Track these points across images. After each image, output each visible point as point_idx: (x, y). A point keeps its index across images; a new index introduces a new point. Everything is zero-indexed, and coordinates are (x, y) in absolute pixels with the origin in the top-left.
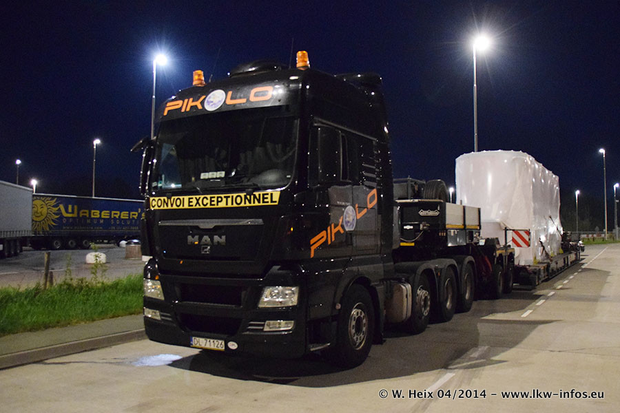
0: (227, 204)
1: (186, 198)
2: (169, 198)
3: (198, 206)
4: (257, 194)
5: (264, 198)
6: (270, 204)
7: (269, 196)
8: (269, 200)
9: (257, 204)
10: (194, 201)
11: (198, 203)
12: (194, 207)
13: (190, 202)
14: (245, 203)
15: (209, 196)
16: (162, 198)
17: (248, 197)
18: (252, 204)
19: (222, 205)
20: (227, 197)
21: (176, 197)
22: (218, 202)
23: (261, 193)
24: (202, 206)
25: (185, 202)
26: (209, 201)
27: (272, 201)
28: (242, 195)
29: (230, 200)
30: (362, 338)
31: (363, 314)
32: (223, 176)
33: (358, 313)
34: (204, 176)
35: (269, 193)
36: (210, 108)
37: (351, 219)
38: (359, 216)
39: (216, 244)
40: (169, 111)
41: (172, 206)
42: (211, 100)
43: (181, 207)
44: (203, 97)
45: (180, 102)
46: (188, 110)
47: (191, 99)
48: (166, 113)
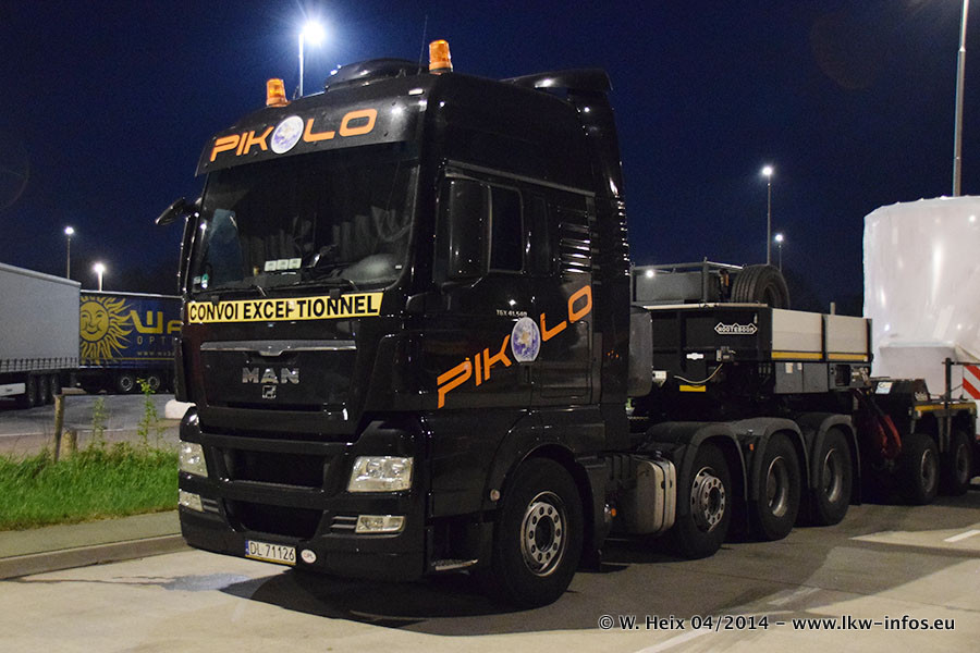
0: (301, 315)
1: (241, 304)
2: (215, 304)
3: (258, 319)
4: (346, 297)
5: (357, 305)
6: (366, 314)
7: (365, 301)
8: (365, 307)
9: (346, 314)
10: (253, 310)
11: (258, 312)
12: (252, 320)
13: (246, 311)
14: (329, 313)
15: (274, 301)
16: (205, 304)
17: (333, 302)
18: (340, 315)
19: (295, 316)
20: (301, 303)
21: (226, 303)
22: (288, 310)
23: (354, 296)
24: (264, 318)
25: (240, 311)
26: (274, 310)
27: (371, 311)
28: (325, 299)
29: (305, 306)
30: (552, 556)
31: (555, 513)
32: (298, 265)
33: (542, 511)
34: (270, 266)
35: (366, 295)
36: (279, 148)
37: (528, 341)
38: (548, 336)
39: (284, 381)
40: (218, 153)
41: (220, 317)
42: (282, 134)
43: (233, 319)
44: (271, 129)
45: (235, 138)
46: (246, 152)
47: (252, 133)
48: (213, 159)
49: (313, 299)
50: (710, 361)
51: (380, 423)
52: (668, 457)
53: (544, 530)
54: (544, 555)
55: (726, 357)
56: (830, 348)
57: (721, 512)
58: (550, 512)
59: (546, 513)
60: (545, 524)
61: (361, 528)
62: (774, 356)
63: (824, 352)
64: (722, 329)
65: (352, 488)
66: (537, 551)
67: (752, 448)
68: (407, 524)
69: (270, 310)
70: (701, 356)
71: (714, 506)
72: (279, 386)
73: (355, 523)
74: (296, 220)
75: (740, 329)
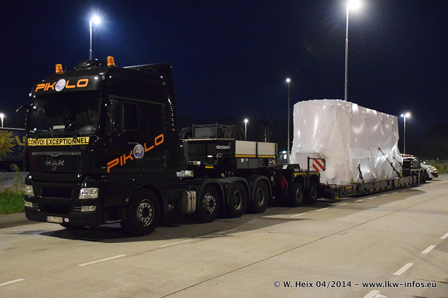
1: (45, 139)
2: (37, 139)
3: (51, 144)
4: (78, 138)
5: (82, 141)
6: (84, 144)
7: (84, 140)
8: (84, 142)
9: (78, 144)
10: (49, 142)
11: (51, 143)
12: (49, 145)
13: (47, 142)
15: (56, 139)
16: (34, 139)
18: (76, 144)
19: (62, 144)
20: (64, 140)
21: (40, 139)
22: (60, 142)
23: (81, 138)
24: (53, 144)
25: (45, 142)
26: (56, 142)
27: (85, 142)
28: (72, 139)
29: (66, 141)
30: (149, 220)
31: (149, 206)
32: (64, 128)
33: (145, 205)
34: (55, 127)
35: (84, 138)
36: (58, 90)
37: (140, 152)
38: (147, 150)
39: (59, 165)
40: (38, 90)
41: (38, 143)
42: (59, 85)
43: (43, 145)
44: (55, 83)
45: (44, 85)
46: (47, 90)
47: (49, 84)
48: (36, 91)
49: (68, 139)
50: (214, 158)
51: (88, 177)
52: (193, 189)
53: (146, 212)
54: (145, 219)
55: (220, 157)
56: (259, 154)
57: (214, 208)
58: (148, 206)
59: (146, 206)
60: (146, 210)
61: (83, 210)
62: (236, 156)
63: (257, 155)
64: (218, 147)
65: (80, 198)
66: (143, 218)
67: (227, 187)
68: (96, 209)
69: (54, 142)
70: (212, 156)
71: (211, 206)
72: (57, 166)
73: (81, 209)
74: (64, 112)
75: (225, 147)
